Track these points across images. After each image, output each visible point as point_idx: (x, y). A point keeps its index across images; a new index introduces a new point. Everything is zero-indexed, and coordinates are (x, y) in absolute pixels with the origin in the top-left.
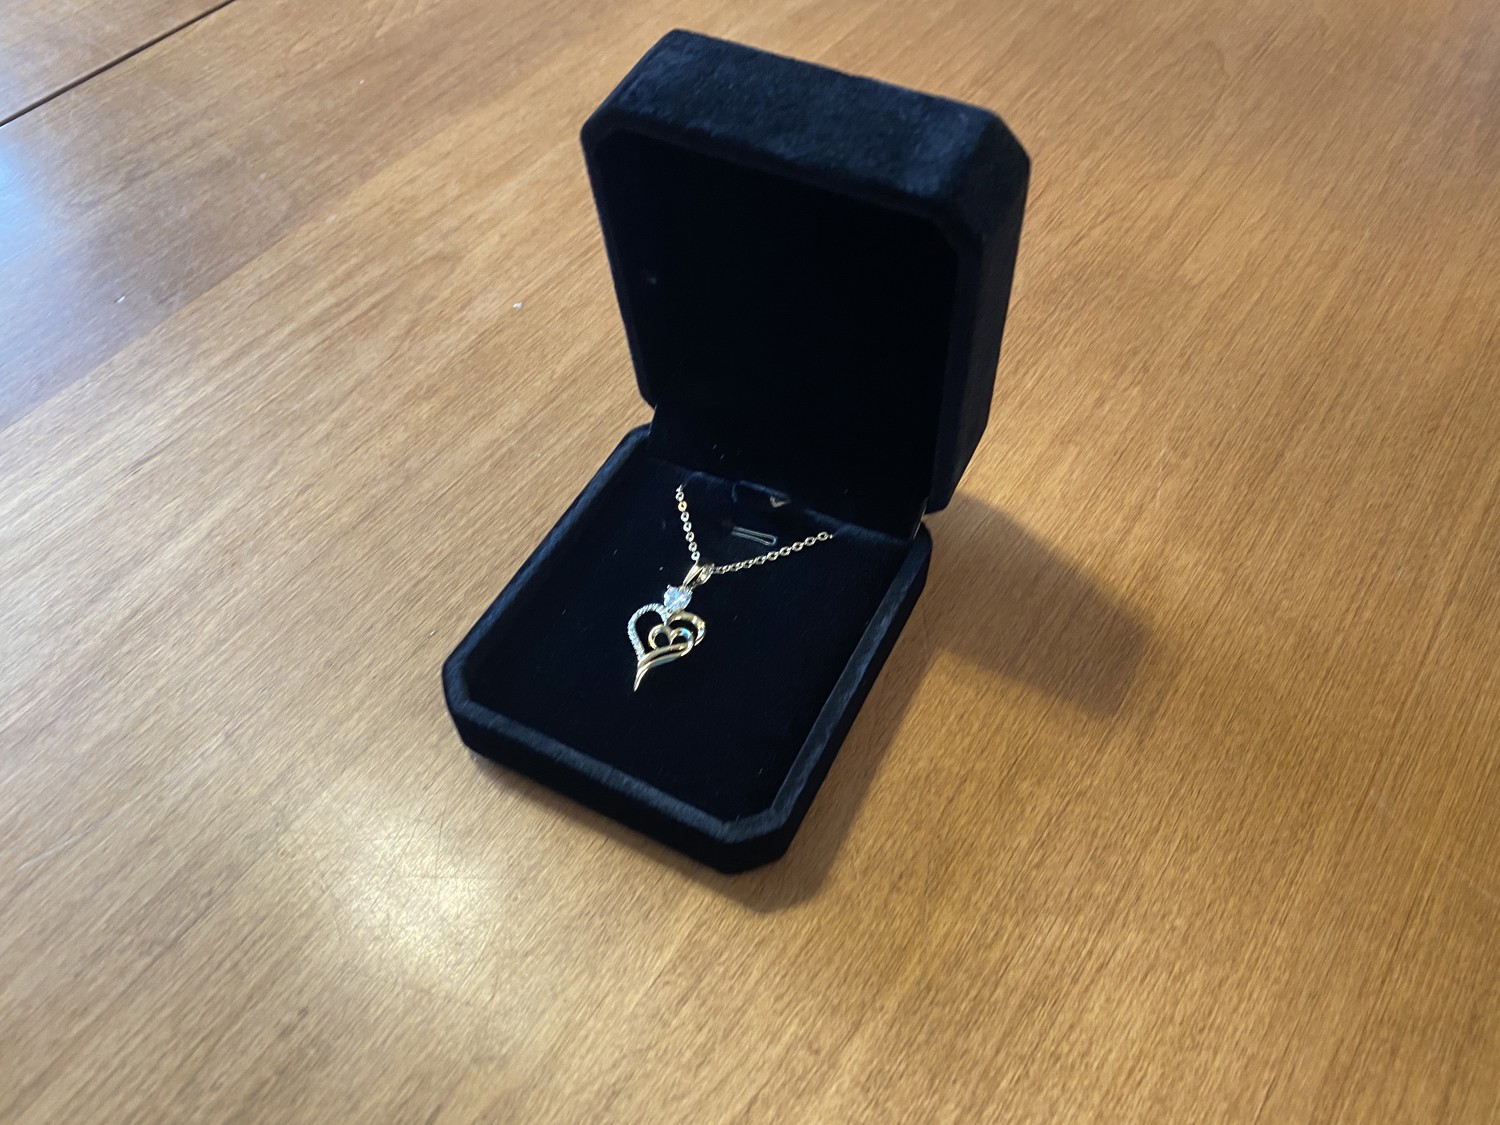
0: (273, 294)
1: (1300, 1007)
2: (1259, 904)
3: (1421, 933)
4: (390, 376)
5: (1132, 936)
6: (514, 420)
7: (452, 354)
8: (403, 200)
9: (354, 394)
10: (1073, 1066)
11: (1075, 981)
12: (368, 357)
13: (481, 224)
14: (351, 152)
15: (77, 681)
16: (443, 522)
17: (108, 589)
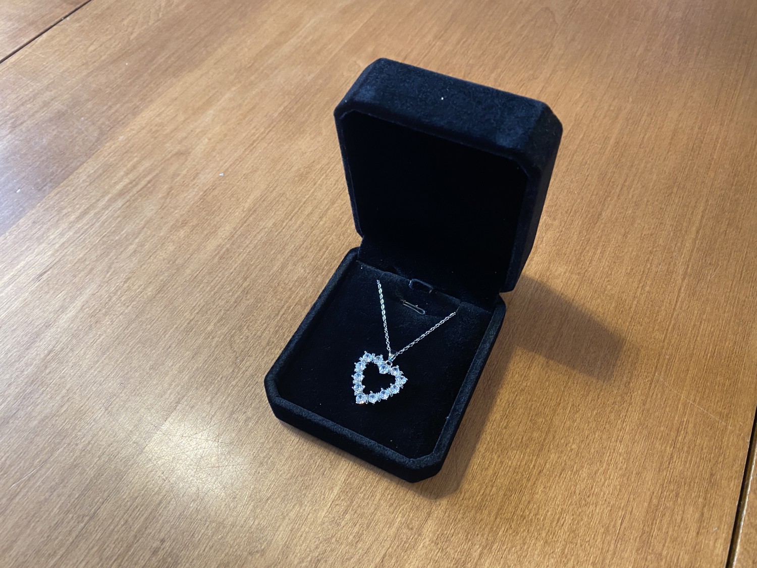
0: (96, 180)
1: (633, 480)
2: (610, 434)
3: (685, 437)
4: (162, 218)
5: (552, 456)
6: (228, 234)
7: (193, 202)
8: (156, 125)
9: (145, 229)
10: (531, 520)
11: (528, 480)
12: (150, 209)
13: (198, 134)
14: (127, 102)
15: (25, 391)
16: (198, 290)
17: (34, 342)
